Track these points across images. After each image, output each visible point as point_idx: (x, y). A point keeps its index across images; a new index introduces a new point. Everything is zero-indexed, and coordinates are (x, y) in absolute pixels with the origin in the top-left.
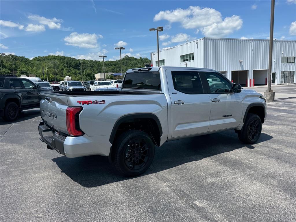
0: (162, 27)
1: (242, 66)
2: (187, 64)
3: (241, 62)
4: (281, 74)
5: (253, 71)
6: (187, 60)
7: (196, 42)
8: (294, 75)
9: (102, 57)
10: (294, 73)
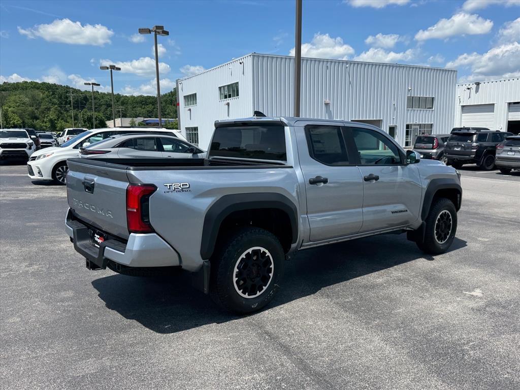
0: (163, 27)
1: (329, 112)
2: (229, 103)
3: (327, 104)
4: (407, 128)
7: (241, 62)
8: (431, 130)
9: (90, 84)
10: (431, 128)
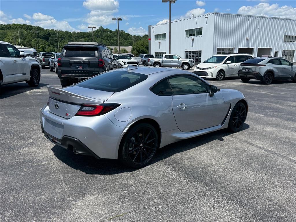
1: (248, 44)
2: (193, 39)
3: (247, 39)
4: (283, 53)
5: (258, 48)
6: (194, 35)
7: (206, 17)
8: (294, 54)
9: (91, 27)
10: (294, 52)
